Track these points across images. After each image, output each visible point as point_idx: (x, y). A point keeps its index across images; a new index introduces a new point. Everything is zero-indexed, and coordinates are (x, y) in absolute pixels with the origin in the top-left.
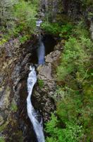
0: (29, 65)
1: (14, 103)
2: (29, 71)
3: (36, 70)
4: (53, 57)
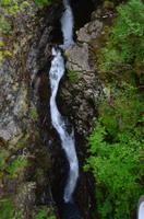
0: (51, 47)
2: (52, 57)
4: (89, 33)
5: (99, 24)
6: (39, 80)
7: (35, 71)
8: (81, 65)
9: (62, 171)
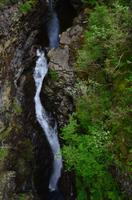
1: (17, 103)
2: (37, 58)
3: (46, 56)
4: (71, 36)
5: (79, 28)
6: (24, 78)
7: (20, 70)
8: (61, 65)
9: (47, 161)
